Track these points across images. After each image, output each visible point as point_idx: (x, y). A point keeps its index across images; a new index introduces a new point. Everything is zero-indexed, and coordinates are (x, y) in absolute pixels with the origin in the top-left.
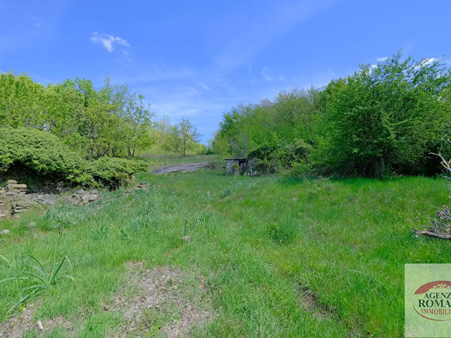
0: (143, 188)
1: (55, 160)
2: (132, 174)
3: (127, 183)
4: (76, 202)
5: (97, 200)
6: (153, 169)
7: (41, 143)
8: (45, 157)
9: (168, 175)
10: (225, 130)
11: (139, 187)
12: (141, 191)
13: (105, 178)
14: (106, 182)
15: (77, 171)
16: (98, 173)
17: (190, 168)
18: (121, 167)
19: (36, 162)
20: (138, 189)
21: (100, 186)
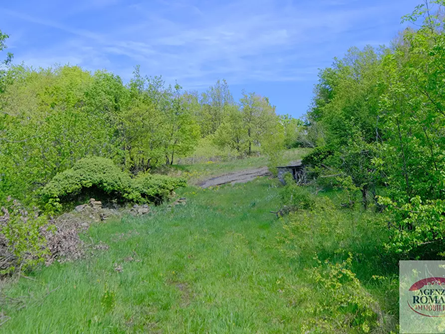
0: (182, 203)
1: (116, 182)
2: (172, 190)
3: (169, 199)
4: (135, 214)
5: (148, 213)
6: (196, 182)
7: (106, 169)
8: (110, 181)
9: (213, 189)
10: (322, 100)
11: (179, 202)
12: (180, 205)
13: (150, 195)
14: (151, 199)
15: (130, 190)
16: (145, 190)
17: (243, 177)
18: (162, 184)
19: (105, 184)
20: (178, 203)
21: (147, 202)
